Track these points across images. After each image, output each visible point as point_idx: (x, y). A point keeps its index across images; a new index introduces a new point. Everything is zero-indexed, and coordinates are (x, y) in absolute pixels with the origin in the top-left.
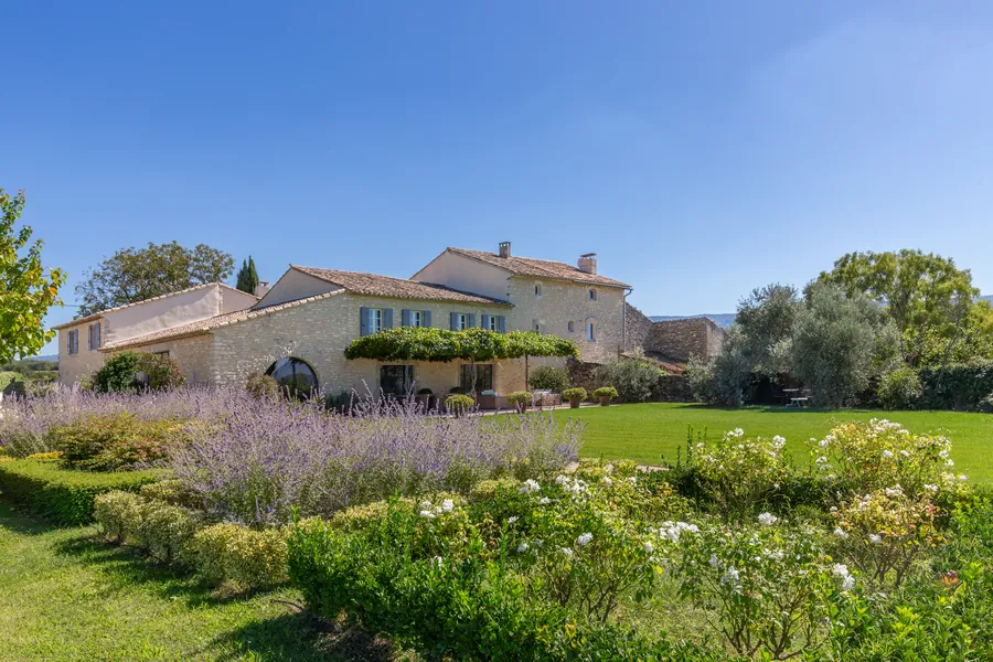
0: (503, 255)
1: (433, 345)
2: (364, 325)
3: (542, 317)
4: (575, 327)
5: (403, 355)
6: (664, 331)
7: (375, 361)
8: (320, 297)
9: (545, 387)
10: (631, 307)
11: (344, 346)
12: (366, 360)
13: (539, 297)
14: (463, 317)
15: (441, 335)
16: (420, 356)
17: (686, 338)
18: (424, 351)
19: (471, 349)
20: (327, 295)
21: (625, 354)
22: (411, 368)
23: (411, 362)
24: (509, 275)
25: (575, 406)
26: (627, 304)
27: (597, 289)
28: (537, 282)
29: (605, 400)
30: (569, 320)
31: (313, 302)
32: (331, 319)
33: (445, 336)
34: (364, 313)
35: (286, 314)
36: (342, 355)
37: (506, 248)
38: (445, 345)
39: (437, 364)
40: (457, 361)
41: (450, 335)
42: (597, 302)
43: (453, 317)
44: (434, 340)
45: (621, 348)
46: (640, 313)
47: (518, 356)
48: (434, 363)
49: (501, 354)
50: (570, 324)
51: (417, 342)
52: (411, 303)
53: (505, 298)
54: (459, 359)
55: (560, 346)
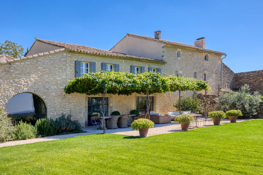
0: (157, 37)
1: (122, 82)
2: (77, 72)
3: (181, 70)
4: (197, 75)
5: (101, 90)
6: (241, 78)
7: (84, 95)
8: (47, 53)
9: (187, 109)
10: (224, 65)
11: (64, 86)
12: (79, 94)
13: (179, 58)
14: (138, 69)
15: (126, 76)
16: (112, 91)
17: (256, 81)
18: (116, 87)
19: (147, 85)
20: (52, 52)
21: (222, 90)
22: (107, 99)
23: (107, 95)
24: (163, 45)
25: (217, 123)
26: (223, 63)
27: (209, 55)
28: (178, 50)
29: (233, 118)
30: (195, 71)
31: (42, 56)
32: (55, 67)
33: (129, 77)
34: (77, 64)
35: (23, 64)
36: (63, 90)
37: (158, 34)
38: (130, 82)
39: (123, 96)
40: (134, 94)
41: (133, 77)
42: (208, 62)
43: (132, 68)
44: (122, 79)
45: (220, 87)
46: (229, 69)
47: (175, 91)
48: (121, 95)
49: (165, 89)
50: (195, 73)
51: (111, 80)
52: (107, 59)
53: (161, 58)
54: (135, 93)
55: (198, 84)
